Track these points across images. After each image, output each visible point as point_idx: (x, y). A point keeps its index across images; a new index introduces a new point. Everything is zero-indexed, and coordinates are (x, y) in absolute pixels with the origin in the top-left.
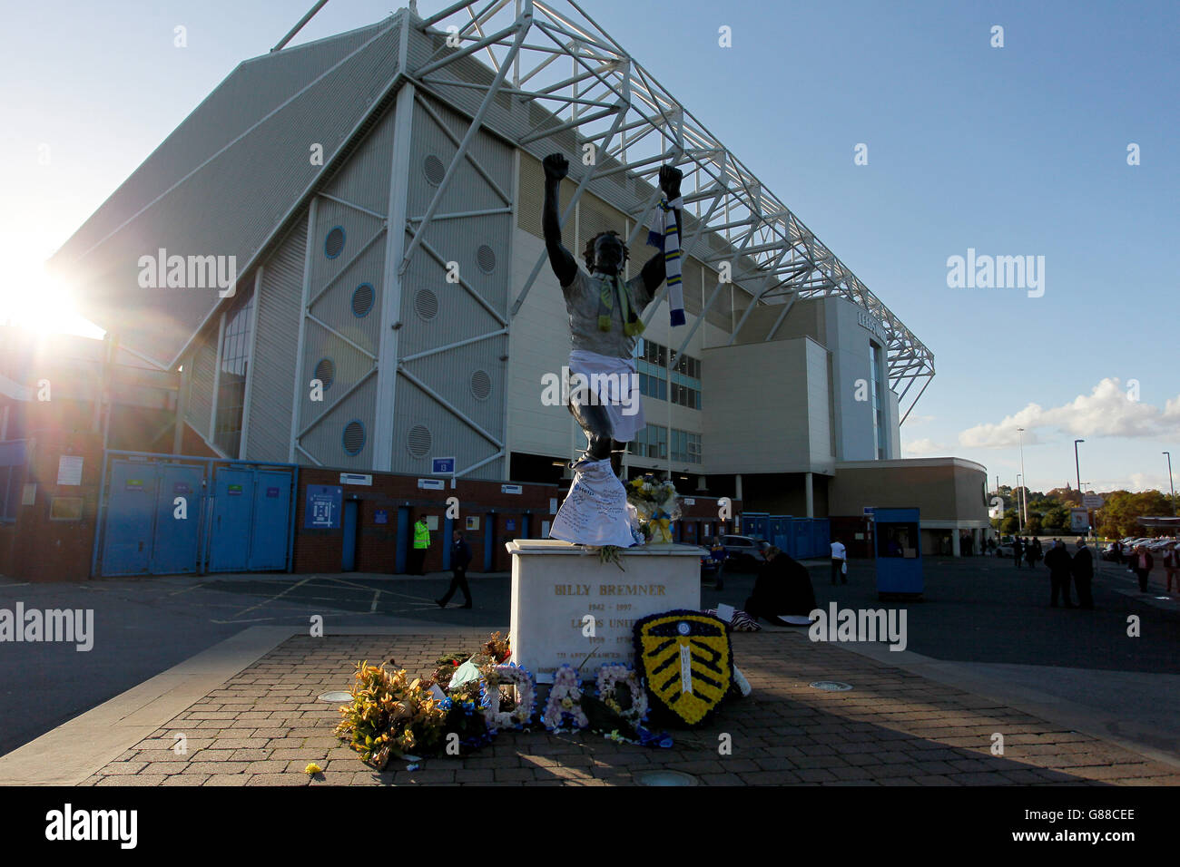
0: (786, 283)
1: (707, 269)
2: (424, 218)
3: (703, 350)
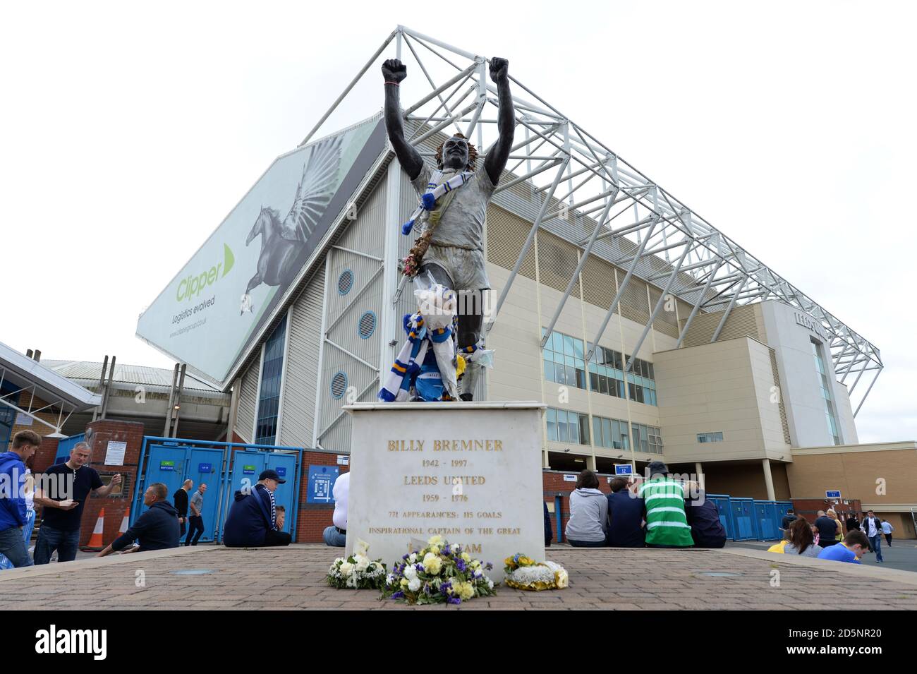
0: (724, 294)
1: (651, 286)
3: (653, 354)
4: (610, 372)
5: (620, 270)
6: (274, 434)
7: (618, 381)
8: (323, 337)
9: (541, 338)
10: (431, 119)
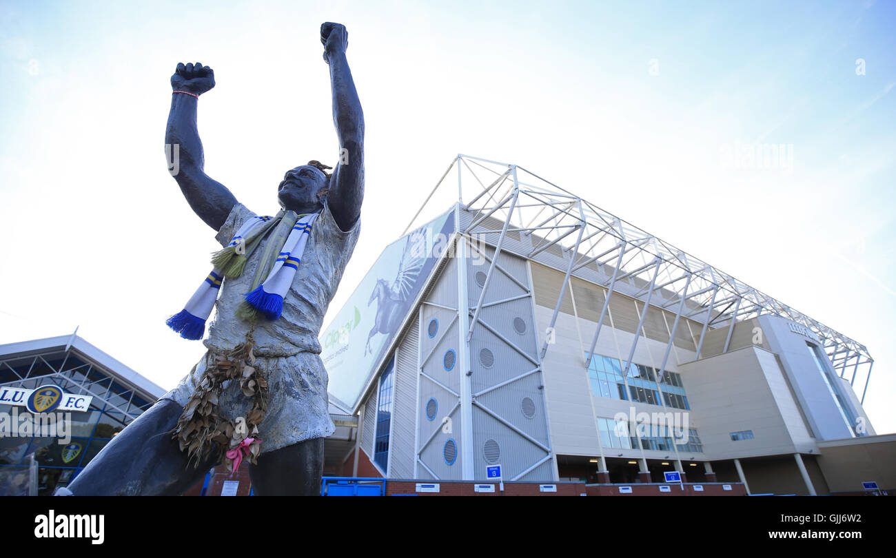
0: (725, 312)
1: (666, 311)
2: (477, 307)
3: (679, 366)
4: (645, 384)
5: (639, 302)
6: (387, 449)
7: (654, 391)
8: (419, 371)
9: (585, 361)
10: (483, 209)
